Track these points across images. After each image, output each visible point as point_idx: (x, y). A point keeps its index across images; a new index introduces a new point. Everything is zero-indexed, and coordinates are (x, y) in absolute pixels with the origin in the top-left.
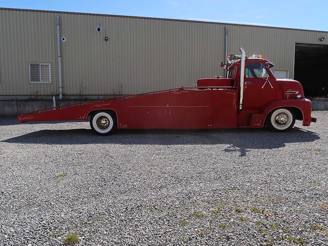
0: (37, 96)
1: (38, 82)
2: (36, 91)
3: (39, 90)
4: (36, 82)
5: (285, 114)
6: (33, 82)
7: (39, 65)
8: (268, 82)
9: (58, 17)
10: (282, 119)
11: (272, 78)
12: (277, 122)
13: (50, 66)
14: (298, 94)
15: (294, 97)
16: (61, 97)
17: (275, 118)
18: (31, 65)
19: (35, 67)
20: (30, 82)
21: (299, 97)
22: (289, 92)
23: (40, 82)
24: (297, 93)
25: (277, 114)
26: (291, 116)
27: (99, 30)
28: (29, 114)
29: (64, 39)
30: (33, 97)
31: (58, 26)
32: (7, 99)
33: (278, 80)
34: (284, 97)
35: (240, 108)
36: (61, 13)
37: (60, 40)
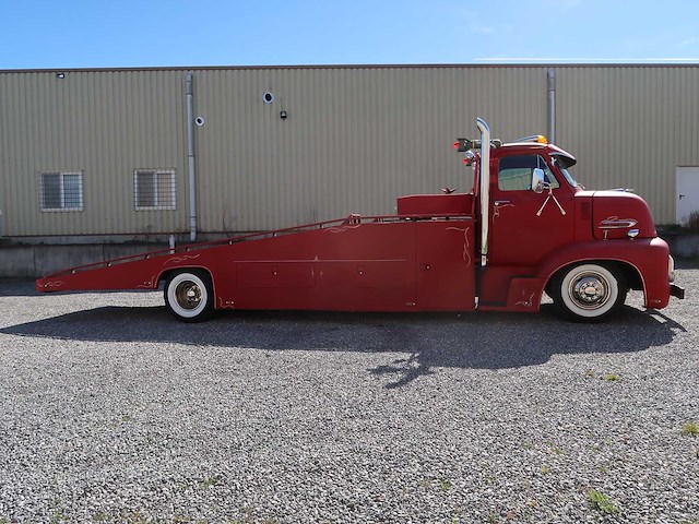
0: (148, 235)
1: (151, 208)
2: (146, 225)
3: (153, 224)
4: (147, 208)
5: (598, 278)
6: (142, 208)
7: (152, 174)
8: (551, 200)
9: (189, 78)
10: (590, 290)
11: (565, 190)
12: (577, 297)
13: (173, 176)
14: (633, 228)
15: (622, 234)
16: (193, 236)
17: (574, 288)
18: (139, 174)
19: (145, 178)
20: (137, 208)
21: (632, 235)
22: (609, 224)
23: (155, 208)
24: (632, 224)
25: (578, 276)
26: (613, 282)
27: (268, 97)
28: (55, 276)
29: (199, 121)
30: (141, 238)
31: (189, 96)
32: (94, 241)
33: (581, 193)
34: (596, 236)
35: (484, 264)
36: (195, 69)
37: (194, 123)
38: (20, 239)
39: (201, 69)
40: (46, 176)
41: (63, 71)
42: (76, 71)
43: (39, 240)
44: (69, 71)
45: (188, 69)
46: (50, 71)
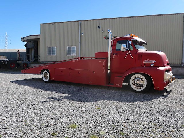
4: (69, 55)
7: (71, 47)
9: (80, 23)
10: (138, 82)
13: (76, 48)
15: (149, 65)
19: (69, 48)
20: (67, 55)
21: (152, 65)
23: (71, 55)
27: (99, 27)
28: (24, 70)
31: (80, 28)
34: (142, 65)
36: (82, 21)
37: (81, 34)
38: (43, 62)
39: (83, 21)
40: (49, 48)
41: (53, 23)
42: (56, 23)
43: (47, 62)
44: (55, 23)
45: (80, 21)
46: (51, 23)
